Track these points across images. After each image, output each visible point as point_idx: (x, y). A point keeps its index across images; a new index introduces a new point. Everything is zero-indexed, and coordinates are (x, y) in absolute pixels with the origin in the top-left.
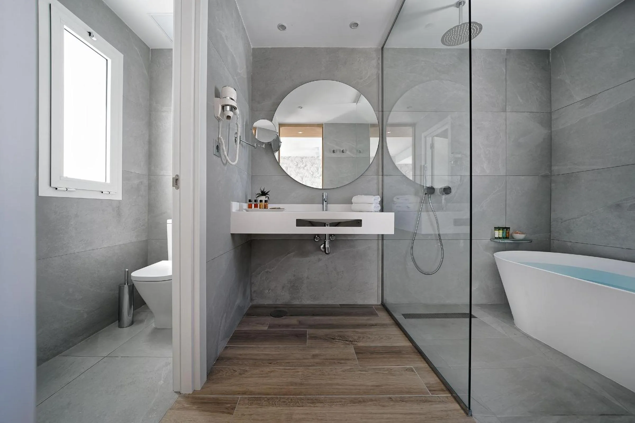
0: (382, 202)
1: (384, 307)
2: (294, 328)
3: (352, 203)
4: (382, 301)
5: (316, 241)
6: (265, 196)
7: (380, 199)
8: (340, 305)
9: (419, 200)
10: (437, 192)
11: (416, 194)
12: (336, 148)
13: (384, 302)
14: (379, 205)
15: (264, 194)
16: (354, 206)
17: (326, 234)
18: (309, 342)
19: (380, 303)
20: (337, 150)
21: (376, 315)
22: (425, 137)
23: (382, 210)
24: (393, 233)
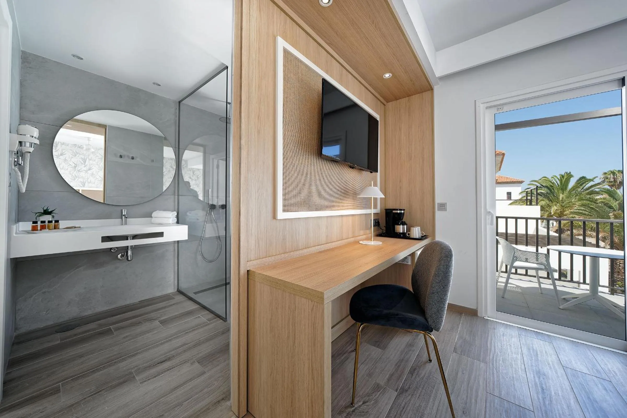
0: (177, 217)
1: (180, 292)
2: (95, 330)
3: (152, 217)
4: (178, 289)
5: (113, 252)
6: (51, 215)
7: (176, 214)
8: (139, 301)
9: (205, 213)
10: (218, 207)
11: (203, 210)
12: (123, 153)
13: (179, 289)
14: (176, 218)
15: (46, 212)
16: (153, 220)
17: (128, 246)
18: (115, 333)
19: (176, 290)
20: (125, 156)
21: (174, 298)
22: (213, 159)
23: (178, 222)
24: (187, 239)
